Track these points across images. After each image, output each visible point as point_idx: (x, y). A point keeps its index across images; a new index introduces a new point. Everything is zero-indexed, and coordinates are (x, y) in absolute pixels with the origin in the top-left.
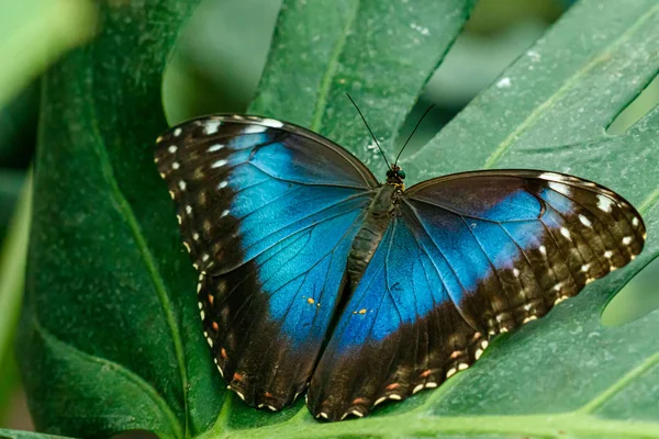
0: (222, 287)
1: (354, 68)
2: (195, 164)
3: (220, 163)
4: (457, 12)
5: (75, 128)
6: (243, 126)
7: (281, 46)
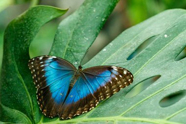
0: (42, 92)
1: (71, 47)
2: (37, 66)
3: (42, 66)
4: (94, 35)
5: (10, 60)
6: (48, 58)
7: (56, 42)
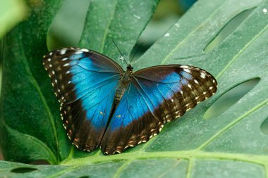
0: (69, 108)
1: (114, 31)
4: (150, 10)
5: (16, 54)
7: (88, 24)
